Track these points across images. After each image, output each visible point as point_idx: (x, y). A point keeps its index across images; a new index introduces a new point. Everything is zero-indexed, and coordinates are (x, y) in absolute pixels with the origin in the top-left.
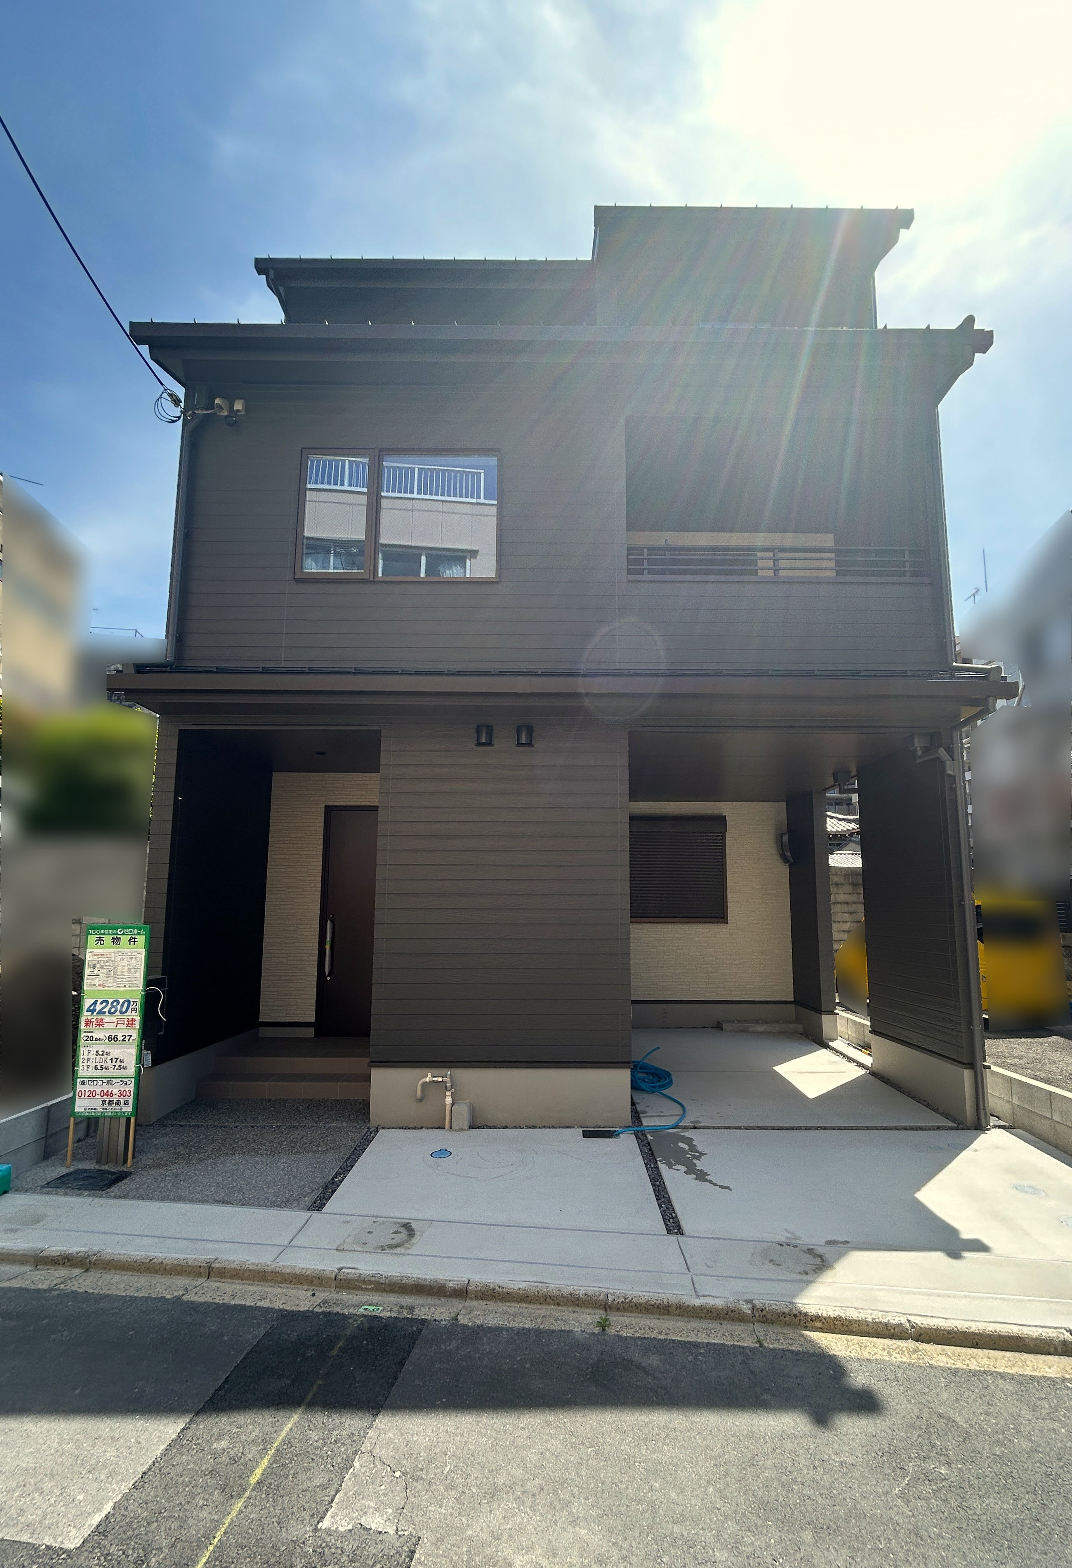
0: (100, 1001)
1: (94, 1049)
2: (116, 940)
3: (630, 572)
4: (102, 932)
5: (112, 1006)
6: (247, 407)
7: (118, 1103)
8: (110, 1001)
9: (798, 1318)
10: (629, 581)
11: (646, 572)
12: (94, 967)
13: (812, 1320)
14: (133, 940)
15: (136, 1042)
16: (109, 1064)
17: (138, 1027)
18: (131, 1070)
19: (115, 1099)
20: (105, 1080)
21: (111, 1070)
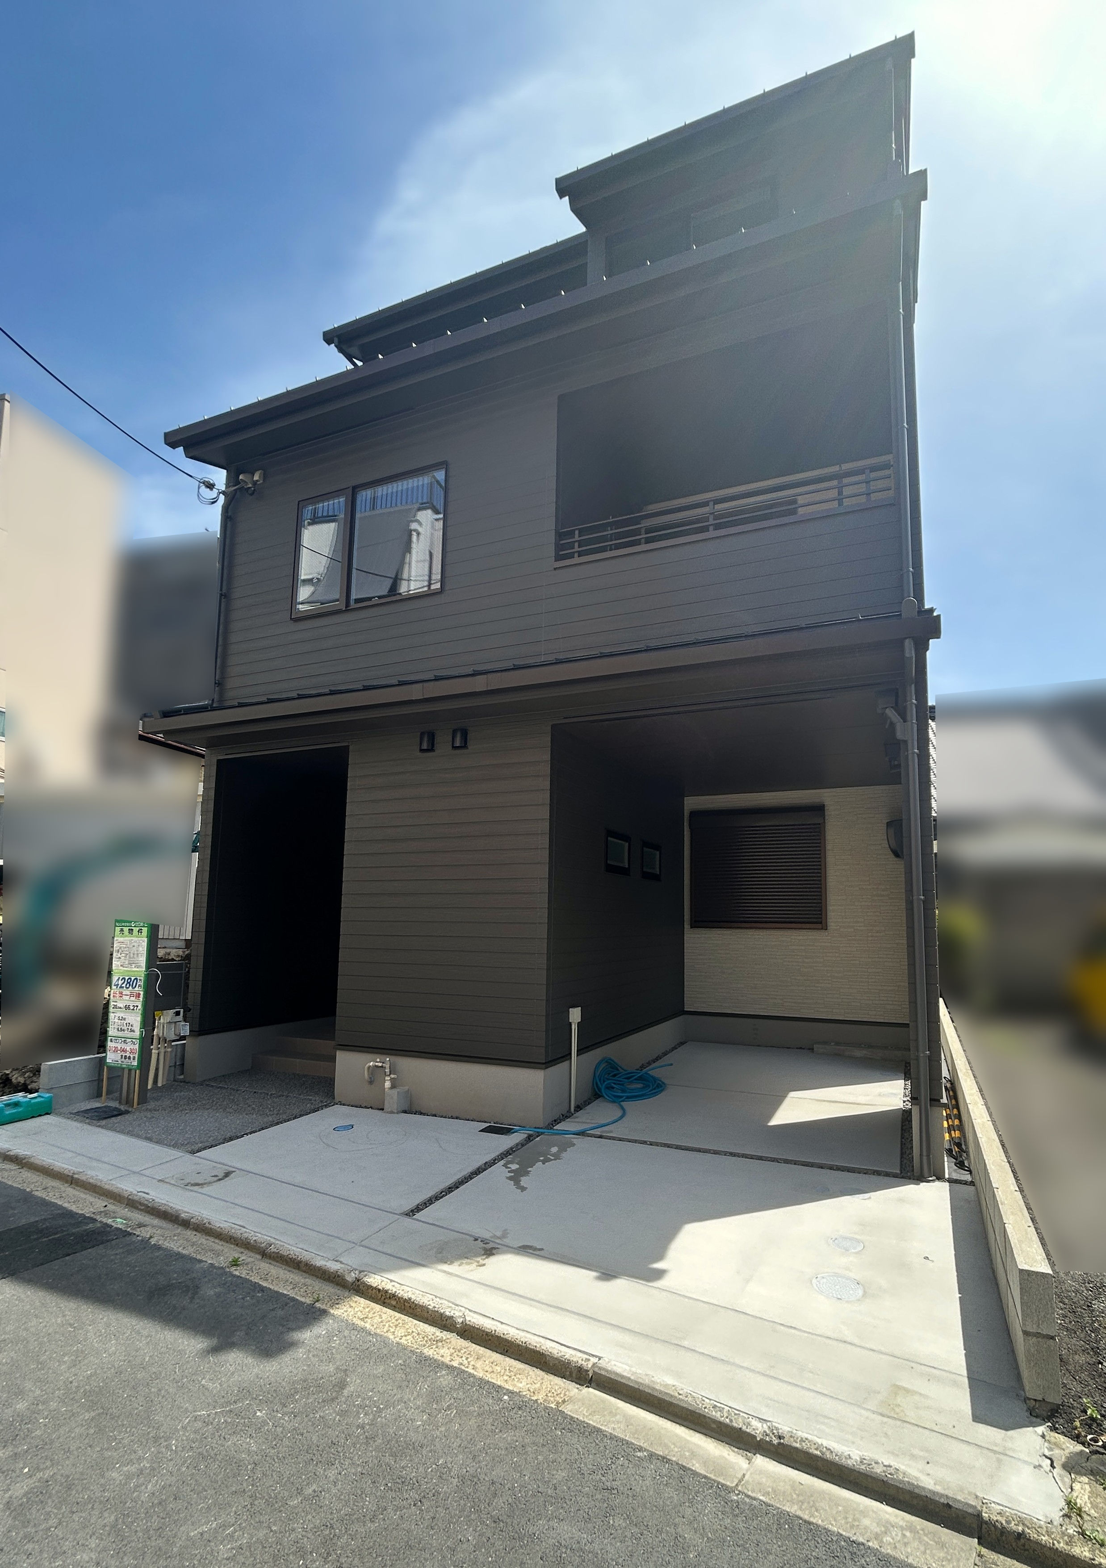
0: (121, 978)
1: (117, 1015)
2: (131, 931)
3: (558, 558)
4: (123, 924)
5: (128, 983)
6: (265, 477)
7: (129, 1058)
8: (127, 978)
9: (381, 1293)
10: (555, 569)
11: (576, 555)
12: (118, 951)
13: (390, 1298)
14: (140, 931)
15: (140, 1012)
16: (125, 1028)
17: (141, 1000)
18: (137, 1034)
19: (128, 1055)
20: (123, 1039)
21: (126, 1032)
